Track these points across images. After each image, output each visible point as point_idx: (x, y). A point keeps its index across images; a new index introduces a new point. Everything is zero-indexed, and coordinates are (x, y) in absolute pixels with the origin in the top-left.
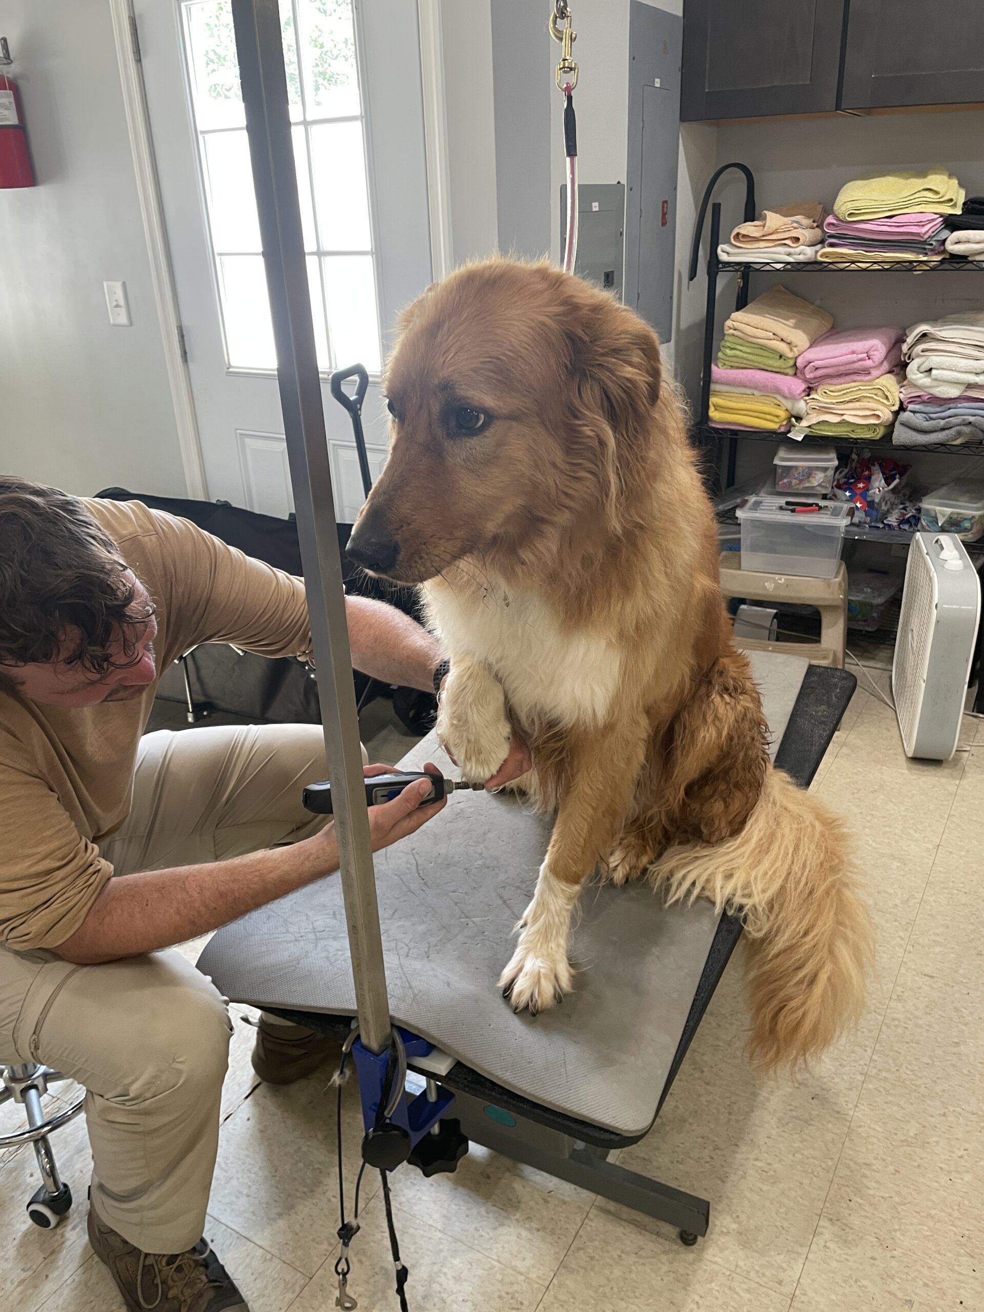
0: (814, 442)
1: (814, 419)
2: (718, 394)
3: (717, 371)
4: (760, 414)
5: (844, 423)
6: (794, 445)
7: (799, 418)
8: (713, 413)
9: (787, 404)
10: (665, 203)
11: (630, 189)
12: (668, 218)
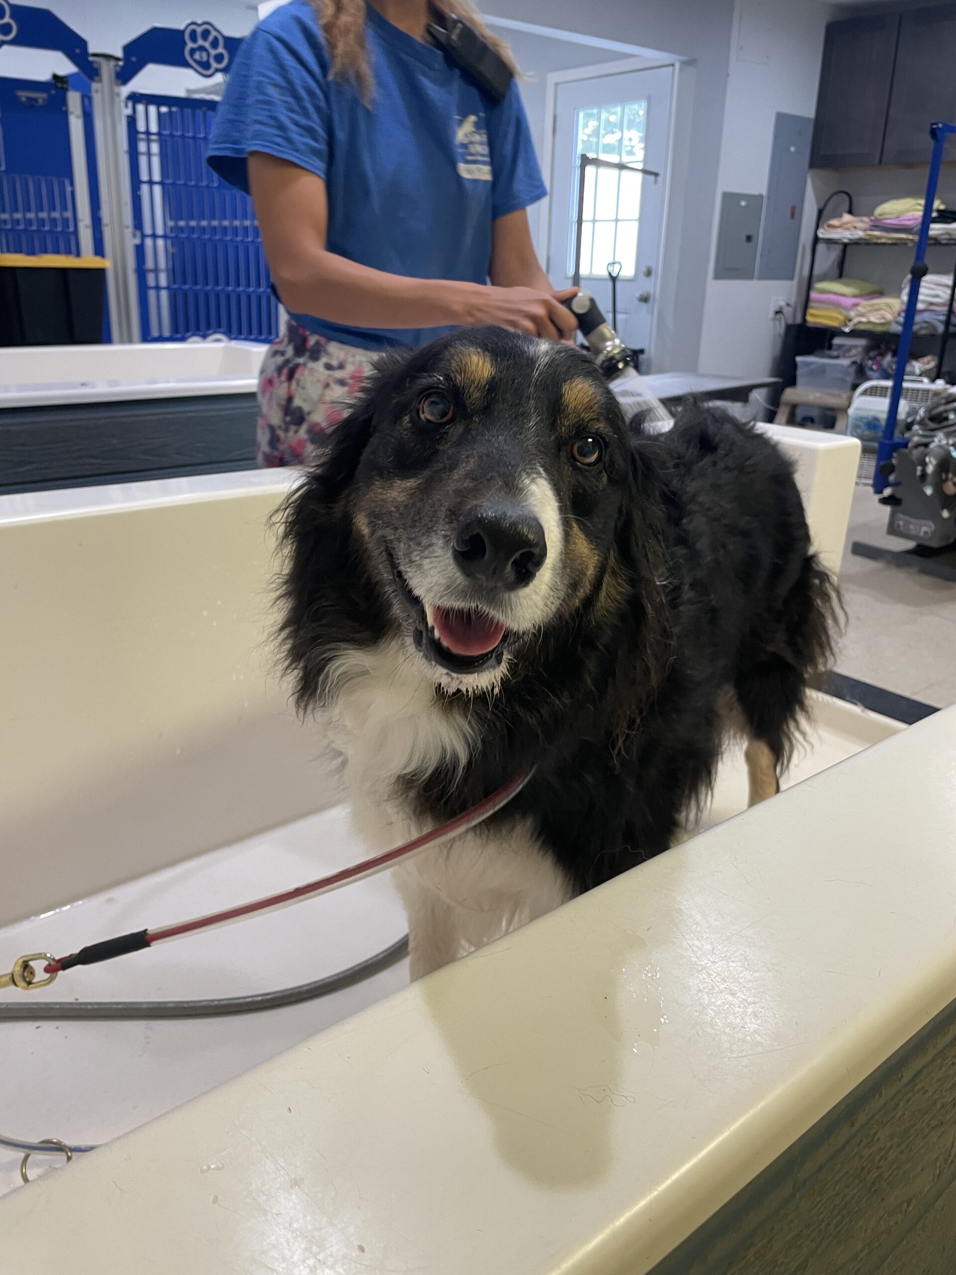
0: (854, 334)
1: (856, 320)
2: (812, 308)
3: (813, 295)
4: (830, 318)
5: (869, 322)
6: (844, 334)
7: (850, 320)
8: (809, 318)
9: (845, 313)
10: (794, 208)
11: (769, 198)
12: (796, 215)
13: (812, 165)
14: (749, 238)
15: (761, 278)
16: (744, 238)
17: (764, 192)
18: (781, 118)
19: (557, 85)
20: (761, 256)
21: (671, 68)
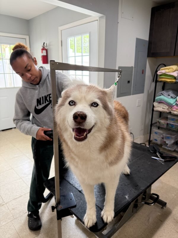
10: (143, 70)
11: (135, 68)
12: (144, 72)
13: (149, 56)
14: (129, 82)
15: (133, 94)
16: (127, 82)
17: (133, 66)
18: (138, 40)
19: (61, 30)
20: (133, 87)
21: (97, 21)
